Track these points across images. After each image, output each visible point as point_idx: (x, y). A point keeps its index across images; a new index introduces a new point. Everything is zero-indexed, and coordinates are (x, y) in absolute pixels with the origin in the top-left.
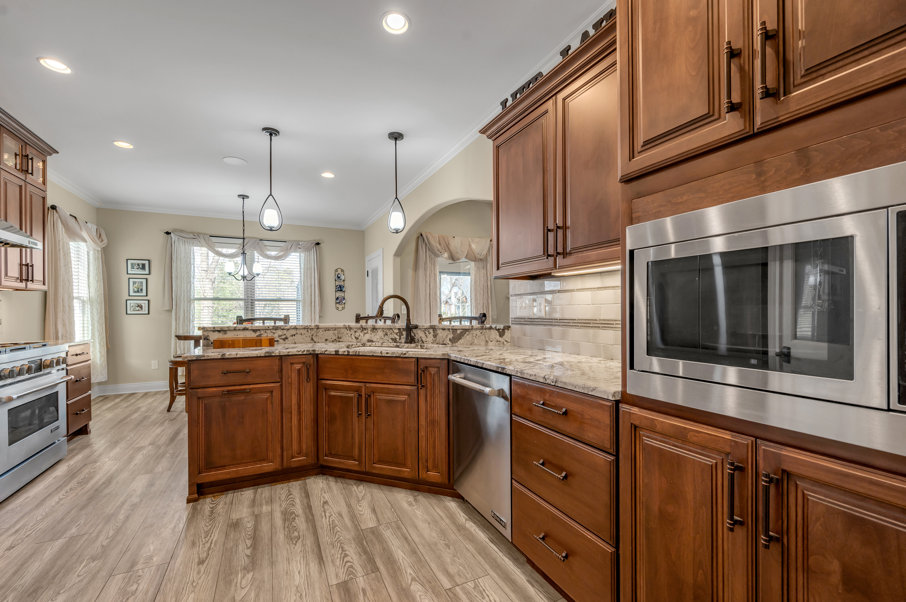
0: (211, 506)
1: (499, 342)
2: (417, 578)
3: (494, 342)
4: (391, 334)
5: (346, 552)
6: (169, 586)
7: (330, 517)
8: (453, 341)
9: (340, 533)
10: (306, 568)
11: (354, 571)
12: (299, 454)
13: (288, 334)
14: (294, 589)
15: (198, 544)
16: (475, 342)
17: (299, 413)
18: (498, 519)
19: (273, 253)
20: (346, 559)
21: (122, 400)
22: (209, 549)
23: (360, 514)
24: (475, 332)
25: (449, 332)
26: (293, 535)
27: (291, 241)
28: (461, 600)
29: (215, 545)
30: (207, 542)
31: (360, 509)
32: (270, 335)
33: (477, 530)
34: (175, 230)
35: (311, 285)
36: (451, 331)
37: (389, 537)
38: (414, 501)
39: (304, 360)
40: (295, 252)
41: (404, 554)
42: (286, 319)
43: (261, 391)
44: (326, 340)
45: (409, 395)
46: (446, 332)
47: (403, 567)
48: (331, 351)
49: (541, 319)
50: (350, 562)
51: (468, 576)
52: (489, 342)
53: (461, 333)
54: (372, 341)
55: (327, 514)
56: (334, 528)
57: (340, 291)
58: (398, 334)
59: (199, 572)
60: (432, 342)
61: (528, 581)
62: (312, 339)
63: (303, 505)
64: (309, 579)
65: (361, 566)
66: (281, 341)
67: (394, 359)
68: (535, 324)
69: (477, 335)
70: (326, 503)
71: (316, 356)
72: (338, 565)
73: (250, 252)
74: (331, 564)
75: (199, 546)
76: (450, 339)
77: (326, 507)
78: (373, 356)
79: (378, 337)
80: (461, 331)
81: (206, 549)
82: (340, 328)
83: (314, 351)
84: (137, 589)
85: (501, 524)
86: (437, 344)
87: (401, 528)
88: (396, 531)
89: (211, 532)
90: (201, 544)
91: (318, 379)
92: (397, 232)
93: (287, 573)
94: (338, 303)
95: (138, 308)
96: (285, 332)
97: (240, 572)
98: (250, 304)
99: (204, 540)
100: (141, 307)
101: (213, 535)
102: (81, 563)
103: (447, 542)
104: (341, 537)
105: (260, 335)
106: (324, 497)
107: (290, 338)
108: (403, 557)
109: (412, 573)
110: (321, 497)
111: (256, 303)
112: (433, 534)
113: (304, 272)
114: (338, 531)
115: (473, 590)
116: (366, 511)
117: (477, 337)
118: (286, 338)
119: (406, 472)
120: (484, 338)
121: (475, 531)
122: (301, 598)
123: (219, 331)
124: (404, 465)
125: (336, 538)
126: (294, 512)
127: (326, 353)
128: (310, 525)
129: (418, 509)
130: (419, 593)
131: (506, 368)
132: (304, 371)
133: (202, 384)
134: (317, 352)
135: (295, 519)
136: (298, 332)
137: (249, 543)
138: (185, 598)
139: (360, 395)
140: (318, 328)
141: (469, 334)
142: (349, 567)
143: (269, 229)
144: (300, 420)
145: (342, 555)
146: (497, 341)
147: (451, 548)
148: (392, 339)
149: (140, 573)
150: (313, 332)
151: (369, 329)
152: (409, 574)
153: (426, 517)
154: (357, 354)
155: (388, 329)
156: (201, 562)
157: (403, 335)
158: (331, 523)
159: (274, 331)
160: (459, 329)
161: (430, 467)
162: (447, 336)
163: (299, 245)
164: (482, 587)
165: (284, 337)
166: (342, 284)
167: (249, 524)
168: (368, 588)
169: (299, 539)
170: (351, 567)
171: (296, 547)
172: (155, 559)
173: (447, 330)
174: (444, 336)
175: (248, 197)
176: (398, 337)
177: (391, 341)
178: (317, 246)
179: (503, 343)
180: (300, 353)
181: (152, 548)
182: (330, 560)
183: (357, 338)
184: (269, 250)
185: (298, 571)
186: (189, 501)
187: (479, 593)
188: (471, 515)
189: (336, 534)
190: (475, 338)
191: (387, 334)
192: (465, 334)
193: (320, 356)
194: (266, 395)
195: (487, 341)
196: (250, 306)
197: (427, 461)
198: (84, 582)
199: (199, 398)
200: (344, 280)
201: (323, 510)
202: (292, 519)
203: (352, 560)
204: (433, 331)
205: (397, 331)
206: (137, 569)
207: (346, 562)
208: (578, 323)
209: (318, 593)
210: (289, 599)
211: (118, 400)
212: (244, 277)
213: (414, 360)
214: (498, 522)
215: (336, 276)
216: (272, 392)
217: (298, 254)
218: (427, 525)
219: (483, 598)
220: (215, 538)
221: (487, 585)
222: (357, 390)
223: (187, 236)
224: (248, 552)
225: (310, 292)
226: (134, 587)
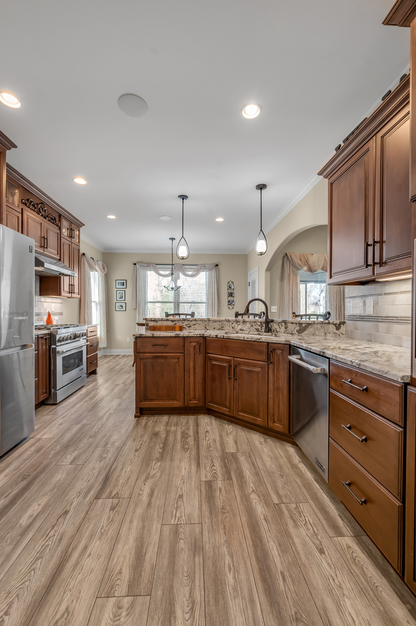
0: (146, 421)
1: (335, 334)
2: (256, 491)
3: (331, 334)
4: (255, 325)
5: (214, 464)
6: (120, 459)
7: (208, 441)
8: (299, 332)
9: (212, 452)
10: (189, 467)
11: (217, 476)
12: (194, 399)
13: (192, 323)
14: (181, 477)
15: (136, 441)
16: (317, 333)
17: (195, 373)
18: (319, 465)
19: (190, 273)
20: (213, 468)
21: (113, 358)
22: (141, 444)
23: (227, 443)
24: (316, 326)
25: (296, 325)
26: (185, 447)
27: (200, 264)
28: (284, 513)
29: (144, 443)
30: (141, 440)
31: (228, 440)
32: (181, 324)
33: (306, 470)
34: (138, 262)
35: (212, 293)
36: (298, 324)
37: (242, 461)
38: (264, 442)
39: (197, 340)
40: (203, 271)
41: (251, 474)
42: (193, 315)
43: (173, 357)
44: (214, 328)
45: (262, 368)
46: (294, 325)
47: (248, 482)
48: (213, 336)
49: (370, 316)
50: (215, 470)
51: (292, 499)
52: (328, 333)
53: (306, 326)
54: (243, 330)
55: (207, 439)
56: (209, 448)
57: (231, 296)
58: (260, 326)
59: (135, 455)
60: (284, 332)
61: (339, 515)
62: (206, 328)
63: (194, 430)
64: (190, 474)
65: (221, 474)
66: (187, 328)
67: (252, 342)
68: (365, 321)
69: (318, 328)
70: (207, 432)
71: (204, 338)
72: (208, 470)
73: (177, 273)
74: (204, 469)
75: (137, 441)
76: (297, 330)
77: (207, 434)
78: (239, 339)
79: (247, 327)
80: (306, 324)
81: (140, 444)
82: (223, 321)
83: (203, 334)
84: (106, 457)
85: (321, 469)
86: (287, 333)
87: (252, 457)
88: (248, 458)
89: (144, 435)
90: (138, 441)
91: (206, 353)
92: (261, 255)
93: (178, 467)
94: (229, 304)
95: (121, 307)
96: (189, 322)
97: (154, 460)
98: (177, 305)
99: (139, 439)
100: (122, 306)
101: (144, 437)
102: (86, 438)
103: (282, 474)
104: (213, 454)
105: (175, 324)
106: (207, 428)
107: (192, 326)
108: (249, 475)
109: (253, 487)
110: (205, 428)
111: (180, 304)
112: (273, 466)
113: (208, 284)
114: (211, 450)
115: (294, 510)
116: (231, 442)
117: (318, 329)
118: (190, 326)
119: (259, 421)
120: (323, 331)
121: (305, 471)
122: (183, 484)
123: (154, 321)
124: (258, 416)
125: (210, 454)
126: (188, 433)
127: (210, 336)
128: (196, 443)
129: (266, 448)
130: (255, 501)
131: (325, 353)
132: (197, 347)
133: (143, 351)
134: (205, 336)
135: (188, 438)
136: (197, 322)
137: (161, 445)
138: (127, 467)
139: (230, 365)
140: (209, 321)
141: (312, 327)
142: (214, 473)
143: (182, 258)
144: (194, 378)
145: (211, 465)
146: (334, 333)
147: (284, 478)
148: (256, 329)
149: (109, 449)
150: (206, 323)
151: (241, 322)
152: (251, 487)
153: (270, 453)
154: (229, 338)
155: (253, 322)
156: (136, 451)
157: (263, 326)
158: (208, 444)
159: (183, 322)
160: (304, 323)
161: (276, 420)
162: (295, 328)
163: (205, 267)
164: (301, 509)
165: (189, 325)
166: (232, 291)
167: (163, 435)
168: (223, 489)
169: (188, 450)
170: (215, 473)
171: (186, 454)
172: (116, 443)
173: (295, 324)
174: (293, 328)
175: (174, 239)
176: (260, 328)
177: (255, 331)
178: (216, 267)
179: (339, 335)
180: (195, 336)
181: (116, 438)
182: (203, 466)
183: (233, 328)
184: (188, 271)
185: (185, 468)
186: (136, 417)
187: (298, 513)
188: (304, 459)
189: (210, 451)
190: (316, 330)
191: (252, 326)
192: (308, 327)
193: (207, 338)
194: (176, 360)
195: (326, 333)
196: (177, 306)
197: (274, 416)
198: (86, 447)
199: (141, 359)
200: (233, 289)
201: (205, 435)
202: (187, 437)
203: (216, 470)
204: (285, 324)
205: (259, 324)
206: (108, 447)
207: (213, 470)
208: (400, 320)
209: (193, 483)
210: (177, 482)
211: (111, 358)
212: (172, 288)
213: (265, 344)
214: (320, 467)
215: (228, 287)
216: (179, 359)
217: (205, 273)
218: (270, 459)
219: (301, 517)
220: (145, 439)
221: (305, 509)
222: (229, 362)
223: (144, 265)
224: (160, 450)
225: (211, 297)
226: (105, 455)
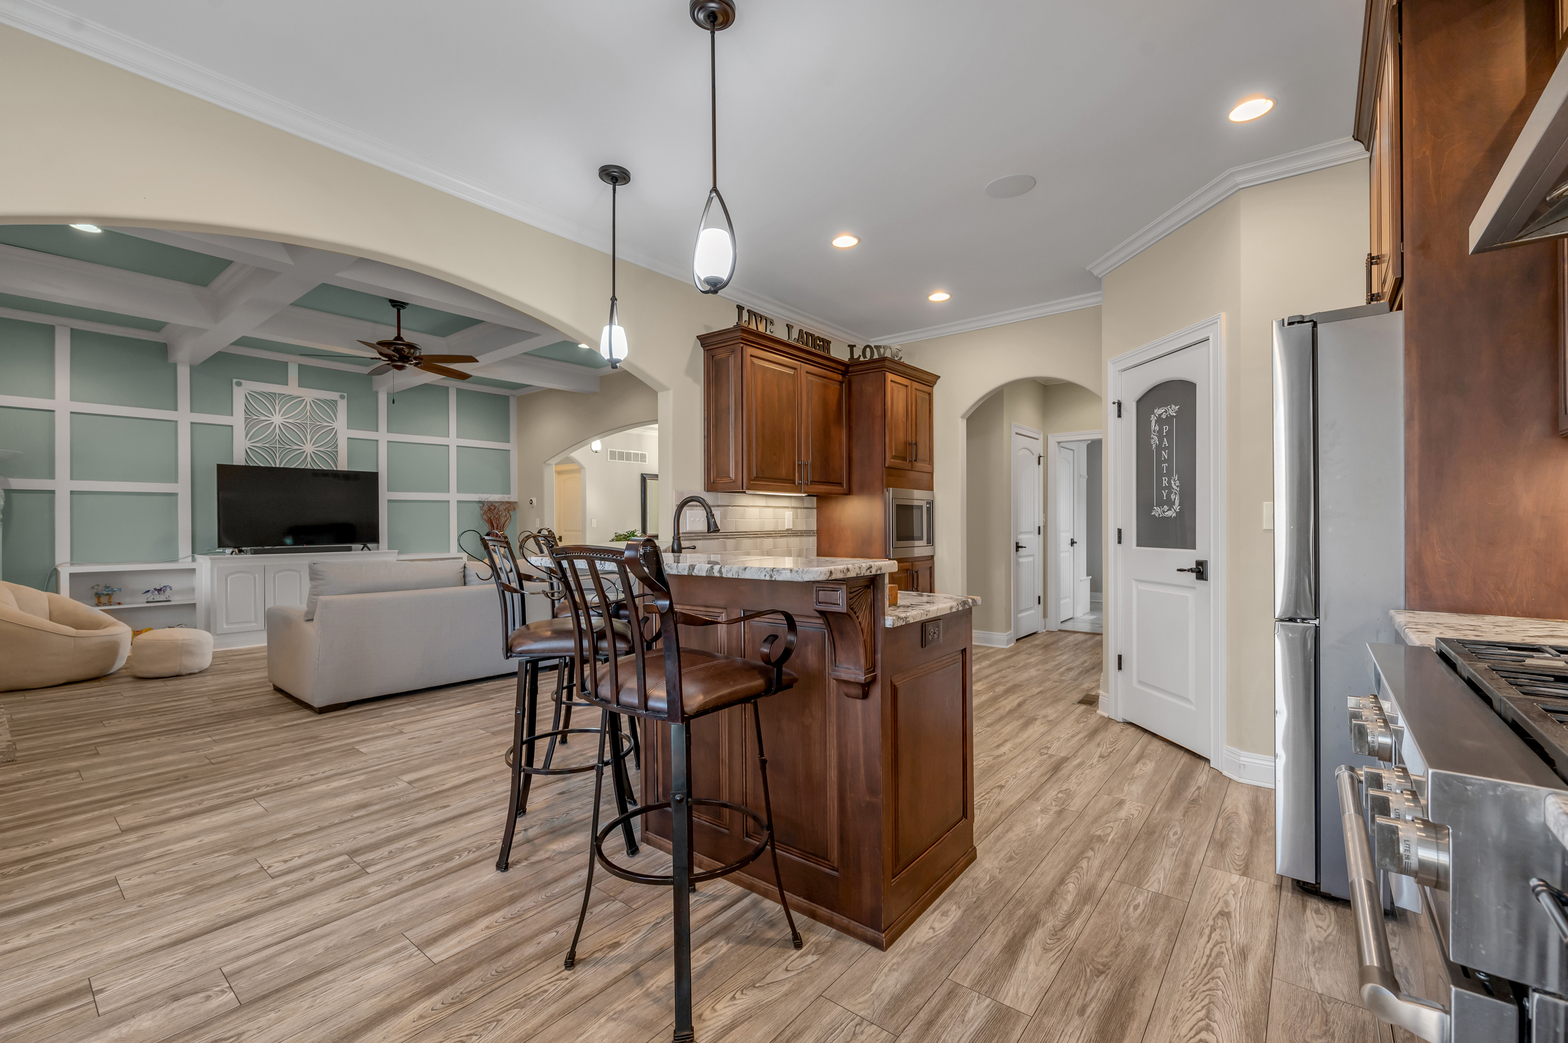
22: (988, 793)
30: (986, 799)
59: (1007, 782)
75: (994, 800)
81: (990, 794)
84: (1058, 793)
90: (991, 801)
99: (987, 803)
149: (1054, 803)
156: (1002, 787)
172: (1039, 808)
181: (1039, 820)
206: (1057, 808)
226: (1060, 795)
